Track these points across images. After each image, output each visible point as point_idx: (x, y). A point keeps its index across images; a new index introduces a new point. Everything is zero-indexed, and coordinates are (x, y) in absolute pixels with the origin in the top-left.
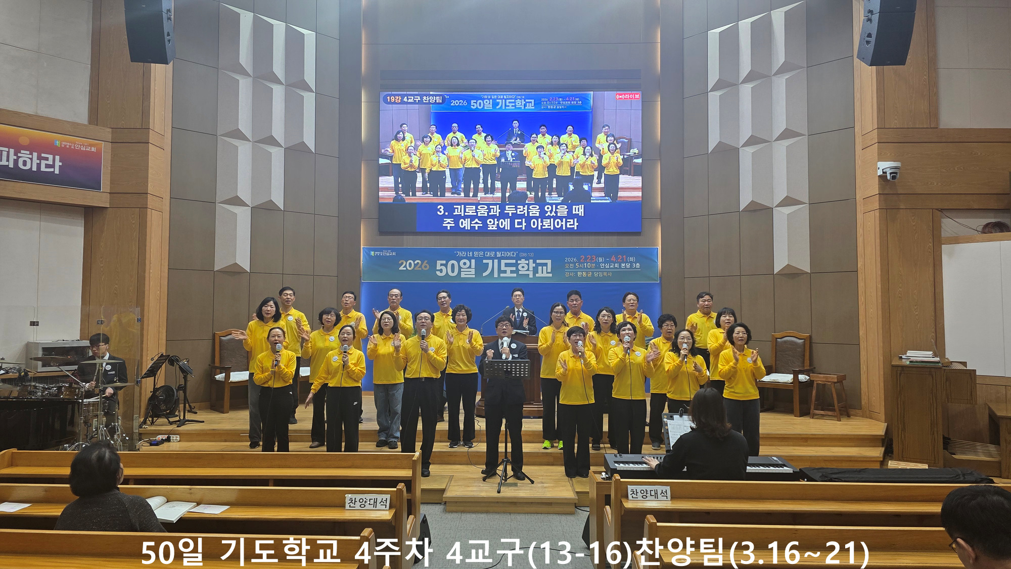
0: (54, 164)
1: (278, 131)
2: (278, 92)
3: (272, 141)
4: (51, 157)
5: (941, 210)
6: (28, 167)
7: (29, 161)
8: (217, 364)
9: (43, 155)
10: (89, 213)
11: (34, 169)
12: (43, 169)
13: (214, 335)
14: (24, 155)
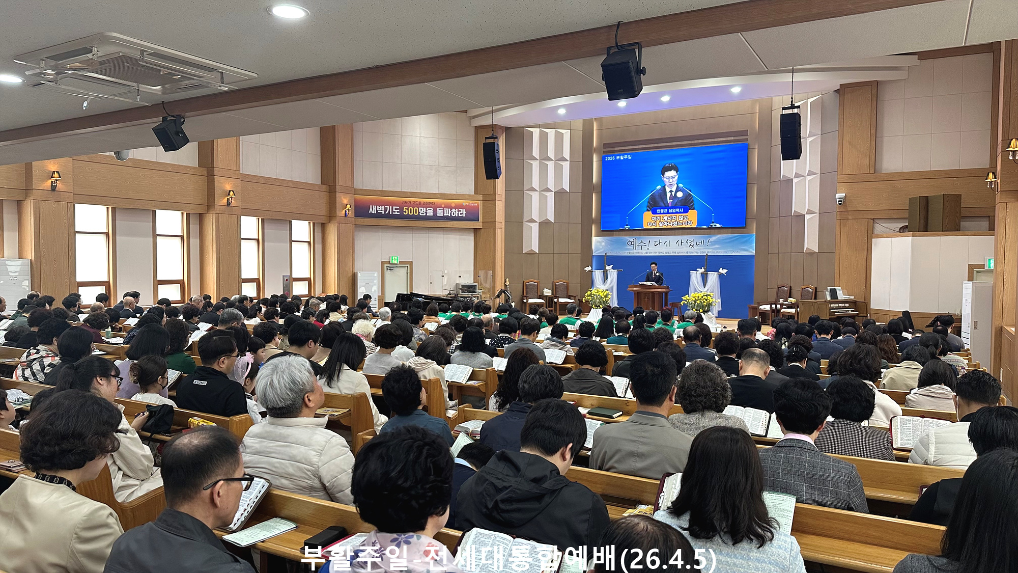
0: (463, 213)
1: (551, 184)
2: (551, 165)
3: (548, 190)
4: (462, 210)
5: (873, 219)
6: (454, 215)
7: (455, 213)
8: (525, 295)
9: (460, 210)
10: (476, 231)
11: (457, 216)
12: (460, 215)
13: (523, 282)
14: (453, 210)
